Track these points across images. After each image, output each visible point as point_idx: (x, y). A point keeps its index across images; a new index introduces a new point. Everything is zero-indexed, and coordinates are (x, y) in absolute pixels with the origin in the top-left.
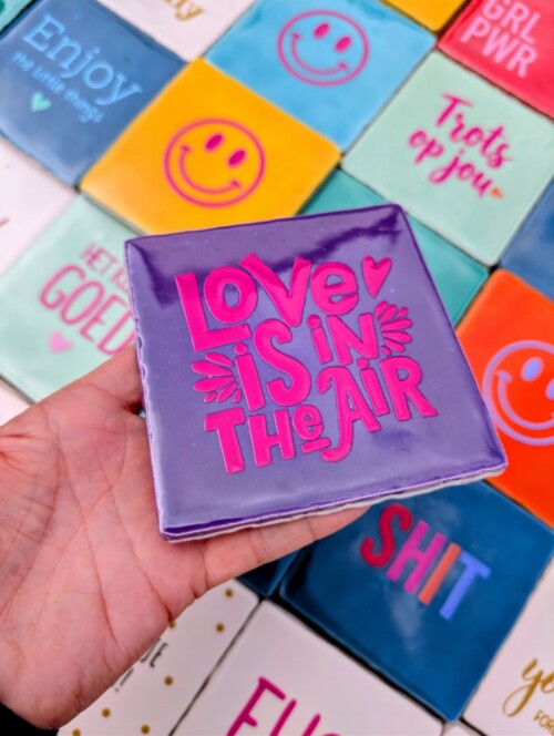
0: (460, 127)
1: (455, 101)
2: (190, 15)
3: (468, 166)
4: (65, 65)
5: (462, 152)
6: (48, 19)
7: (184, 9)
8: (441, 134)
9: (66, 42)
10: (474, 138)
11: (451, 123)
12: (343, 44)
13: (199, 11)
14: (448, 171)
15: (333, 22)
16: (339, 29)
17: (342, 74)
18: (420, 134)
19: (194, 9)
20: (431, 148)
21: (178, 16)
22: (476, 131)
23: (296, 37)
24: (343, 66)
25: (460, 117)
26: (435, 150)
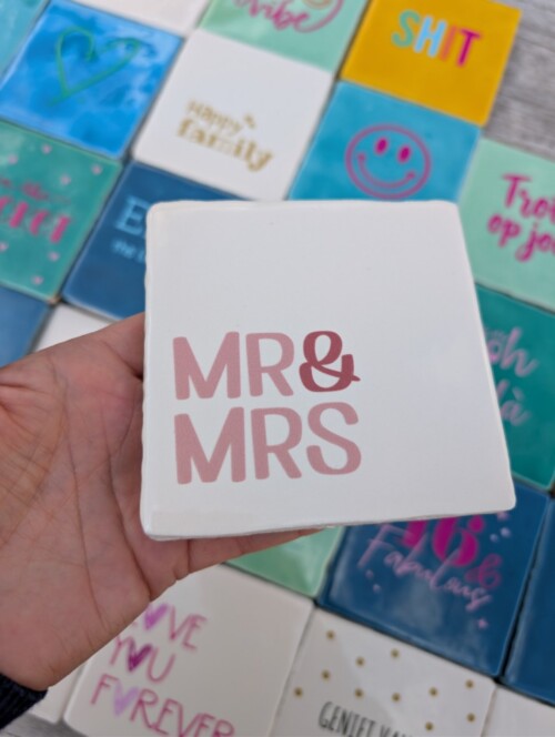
0: (527, 203)
1: (515, 179)
3: (546, 237)
5: (536, 225)
6: (133, 202)
7: (255, 158)
8: (513, 213)
10: (541, 210)
11: (518, 202)
12: (405, 153)
14: (530, 246)
15: (390, 136)
16: (396, 142)
17: (412, 184)
18: (496, 220)
19: (263, 156)
20: (510, 230)
21: (252, 167)
22: (542, 202)
23: (362, 158)
24: (411, 176)
25: (524, 193)
26: (512, 229)
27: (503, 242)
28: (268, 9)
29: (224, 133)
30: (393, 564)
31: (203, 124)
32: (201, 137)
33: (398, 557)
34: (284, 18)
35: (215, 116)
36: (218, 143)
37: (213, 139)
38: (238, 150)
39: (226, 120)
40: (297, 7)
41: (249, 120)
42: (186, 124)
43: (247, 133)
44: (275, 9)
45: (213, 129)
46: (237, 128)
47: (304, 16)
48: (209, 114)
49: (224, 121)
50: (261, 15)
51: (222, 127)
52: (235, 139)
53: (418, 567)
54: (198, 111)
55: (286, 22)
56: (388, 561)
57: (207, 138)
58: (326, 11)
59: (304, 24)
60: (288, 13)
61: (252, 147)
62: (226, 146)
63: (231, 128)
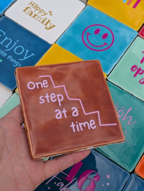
2: (50, 28)
4: (7, 47)
7: (48, 26)
9: (6, 38)
12: (105, 36)
13: (54, 26)
17: (105, 47)
19: (51, 25)
20: (139, 71)
21: (46, 28)
23: (88, 34)
24: (105, 44)
27: (135, 76)
29: (40, 15)
35: (39, 8)
36: (36, 17)
37: (36, 15)
42: (27, 8)
43: (48, 17)
49: (41, 11)
52: (43, 17)
57: (33, 15)
61: (49, 21)
62: (39, 19)
63: (43, 14)
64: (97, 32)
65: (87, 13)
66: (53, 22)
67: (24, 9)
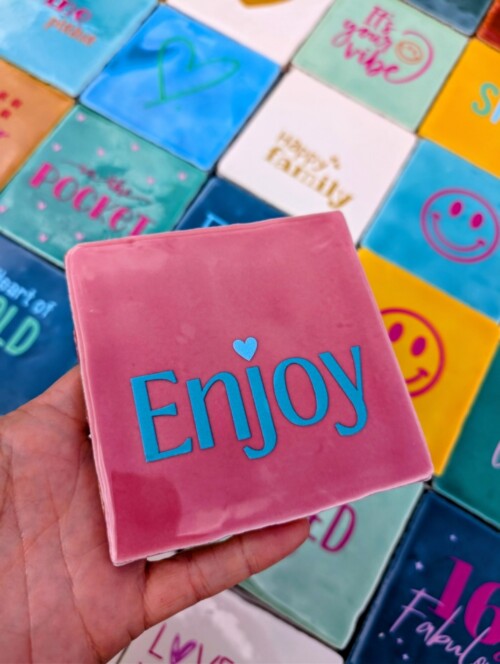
6: (211, 217)
7: (336, 197)
12: (477, 221)
15: (464, 200)
16: (471, 208)
17: (481, 251)
19: (343, 197)
21: (331, 205)
23: (436, 217)
24: (481, 243)
28: (363, 55)
29: (309, 167)
30: (425, 634)
31: (290, 154)
32: (287, 166)
33: (431, 628)
34: (376, 66)
35: (304, 150)
36: (301, 175)
37: (298, 171)
38: (321, 186)
39: (313, 156)
40: (389, 58)
41: (335, 160)
42: (274, 151)
43: (330, 172)
44: (368, 57)
45: (300, 161)
46: (322, 166)
47: (394, 68)
48: (298, 147)
49: (311, 157)
50: (355, 59)
51: (308, 161)
52: (320, 175)
53: (448, 640)
54: (288, 141)
55: (377, 70)
56: (419, 630)
57: (293, 168)
58: (416, 68)
59: (393, 75)
60: (380, 62)
61: (334, 186)
62: (310, 179)
63: (317, 165)
64: (456, 209)
65: (423, 160)
66: (345, 187)
67: (266, 152)
